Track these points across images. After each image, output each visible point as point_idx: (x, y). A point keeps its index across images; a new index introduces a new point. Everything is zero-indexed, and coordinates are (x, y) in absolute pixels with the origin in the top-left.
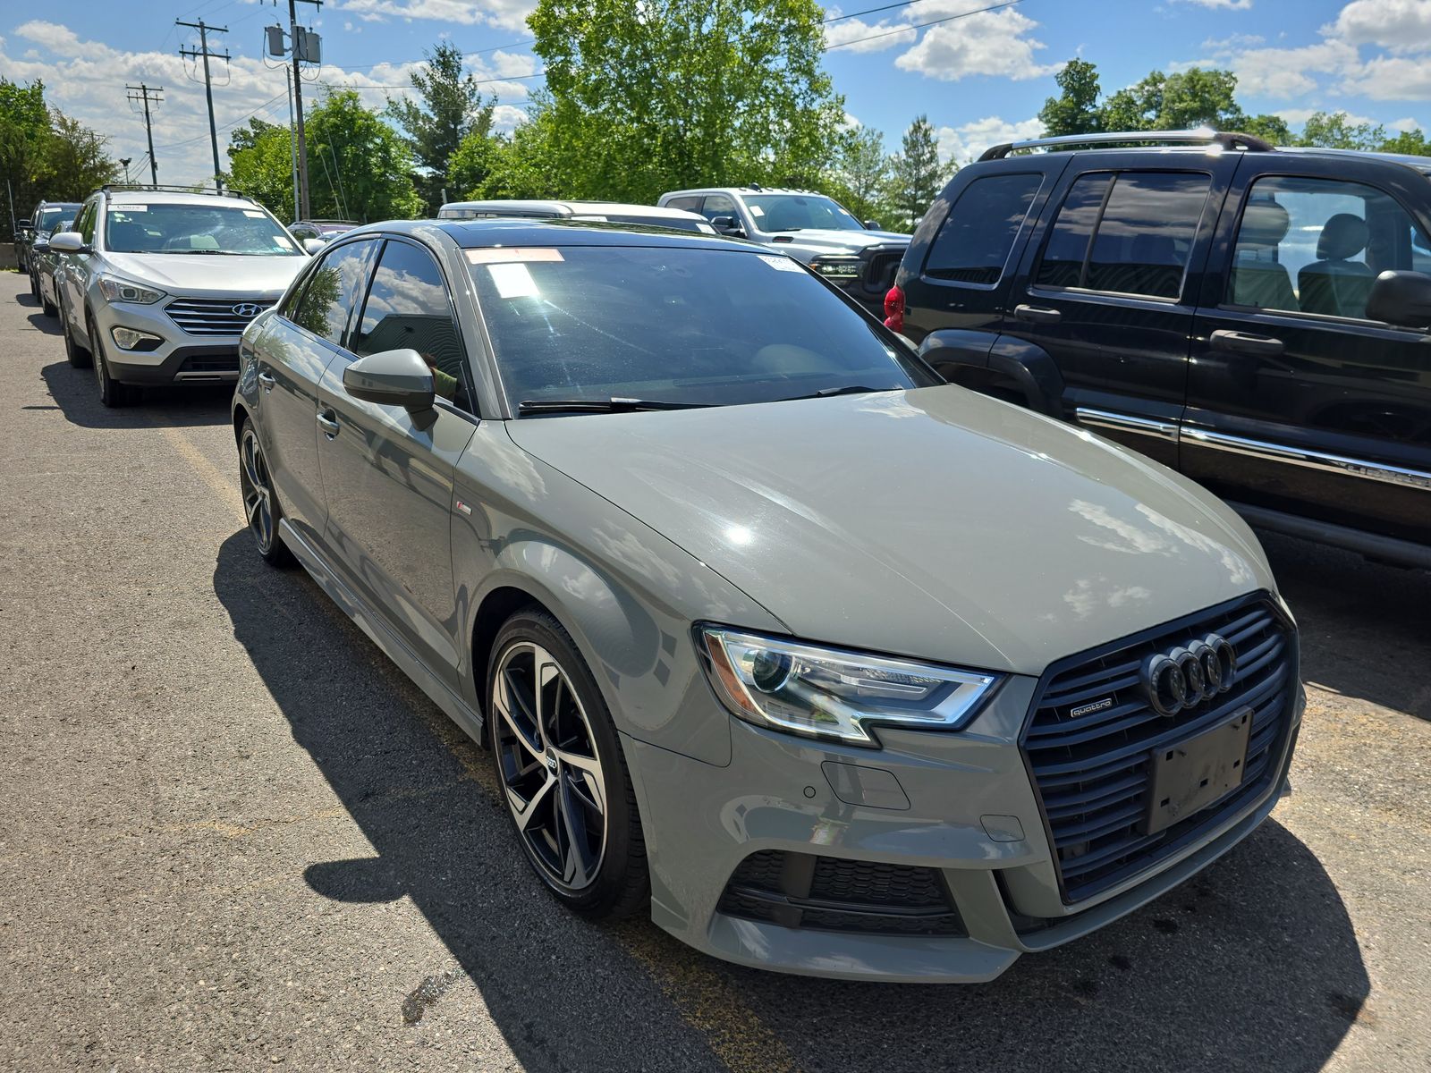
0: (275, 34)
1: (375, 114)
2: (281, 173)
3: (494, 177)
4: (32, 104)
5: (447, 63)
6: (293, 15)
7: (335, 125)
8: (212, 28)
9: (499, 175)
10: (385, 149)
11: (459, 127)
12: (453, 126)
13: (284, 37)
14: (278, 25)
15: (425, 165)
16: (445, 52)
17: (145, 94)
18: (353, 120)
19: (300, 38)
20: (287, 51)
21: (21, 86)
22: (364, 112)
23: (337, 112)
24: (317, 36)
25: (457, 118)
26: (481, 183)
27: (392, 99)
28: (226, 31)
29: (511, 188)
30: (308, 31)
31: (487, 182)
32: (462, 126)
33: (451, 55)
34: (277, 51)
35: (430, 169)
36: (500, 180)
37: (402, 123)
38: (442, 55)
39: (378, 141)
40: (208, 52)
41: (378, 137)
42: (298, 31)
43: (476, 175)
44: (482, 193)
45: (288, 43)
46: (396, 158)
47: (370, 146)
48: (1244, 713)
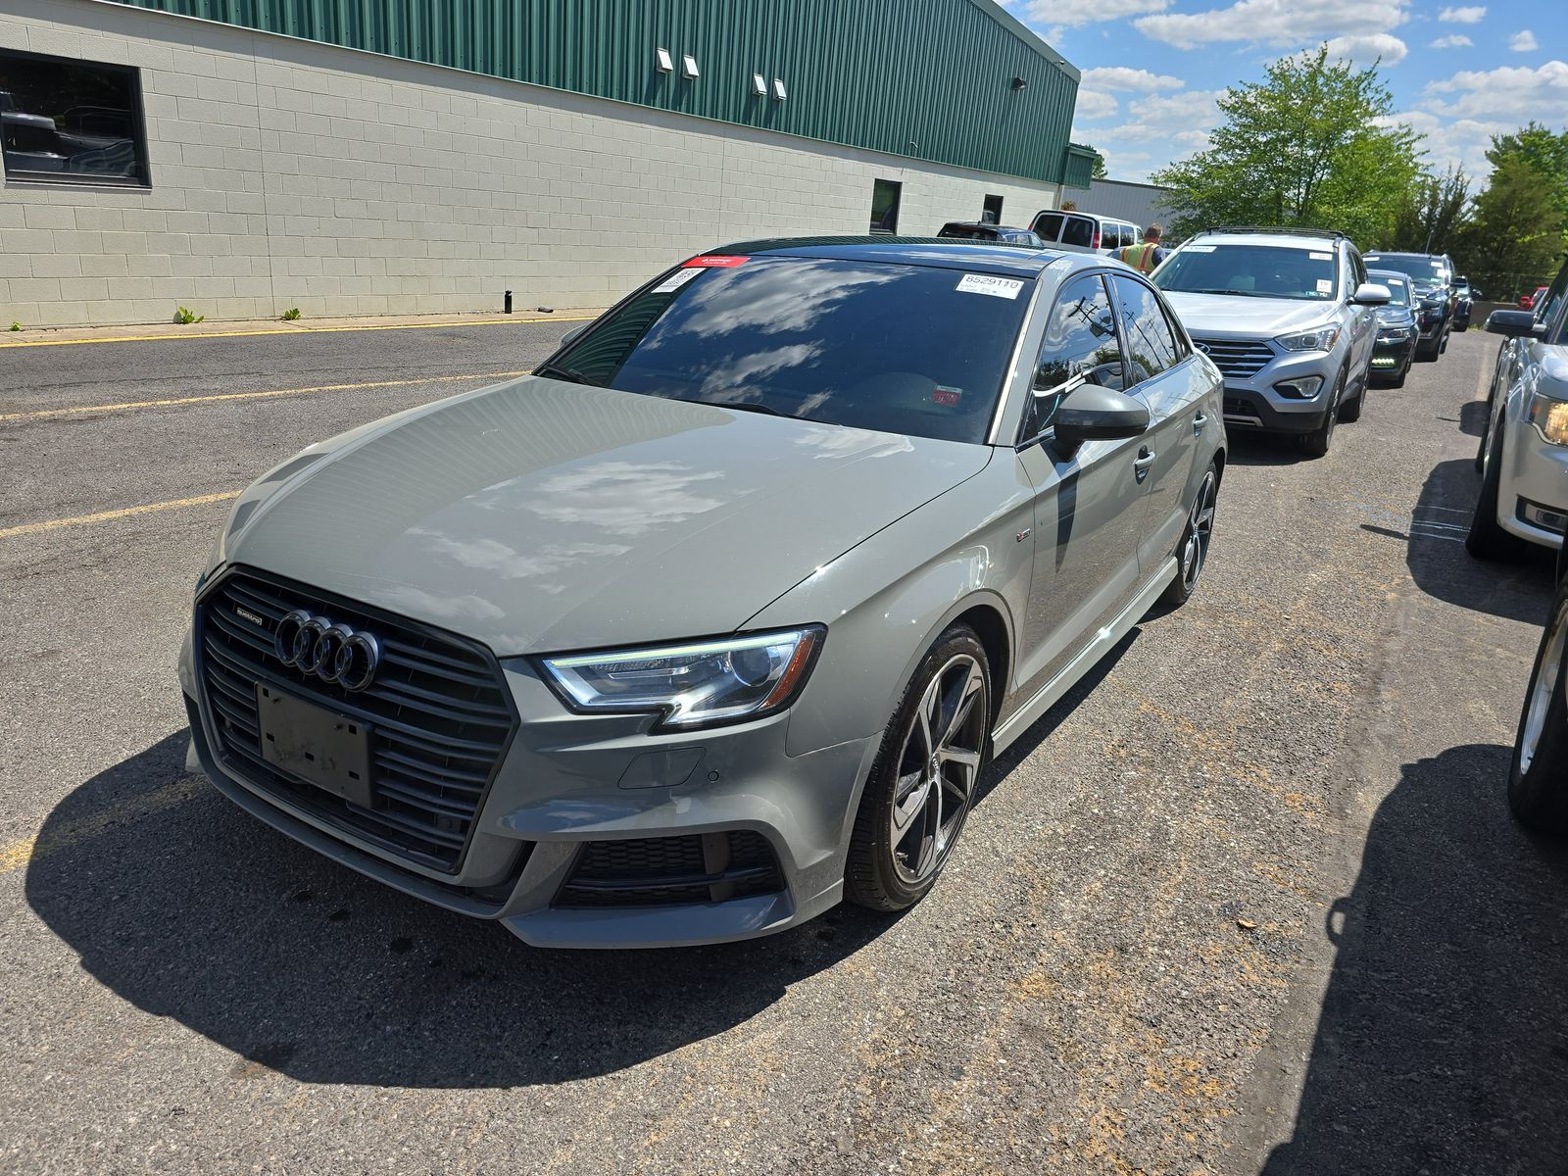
21: (1554, 133)
48: (354, 724)
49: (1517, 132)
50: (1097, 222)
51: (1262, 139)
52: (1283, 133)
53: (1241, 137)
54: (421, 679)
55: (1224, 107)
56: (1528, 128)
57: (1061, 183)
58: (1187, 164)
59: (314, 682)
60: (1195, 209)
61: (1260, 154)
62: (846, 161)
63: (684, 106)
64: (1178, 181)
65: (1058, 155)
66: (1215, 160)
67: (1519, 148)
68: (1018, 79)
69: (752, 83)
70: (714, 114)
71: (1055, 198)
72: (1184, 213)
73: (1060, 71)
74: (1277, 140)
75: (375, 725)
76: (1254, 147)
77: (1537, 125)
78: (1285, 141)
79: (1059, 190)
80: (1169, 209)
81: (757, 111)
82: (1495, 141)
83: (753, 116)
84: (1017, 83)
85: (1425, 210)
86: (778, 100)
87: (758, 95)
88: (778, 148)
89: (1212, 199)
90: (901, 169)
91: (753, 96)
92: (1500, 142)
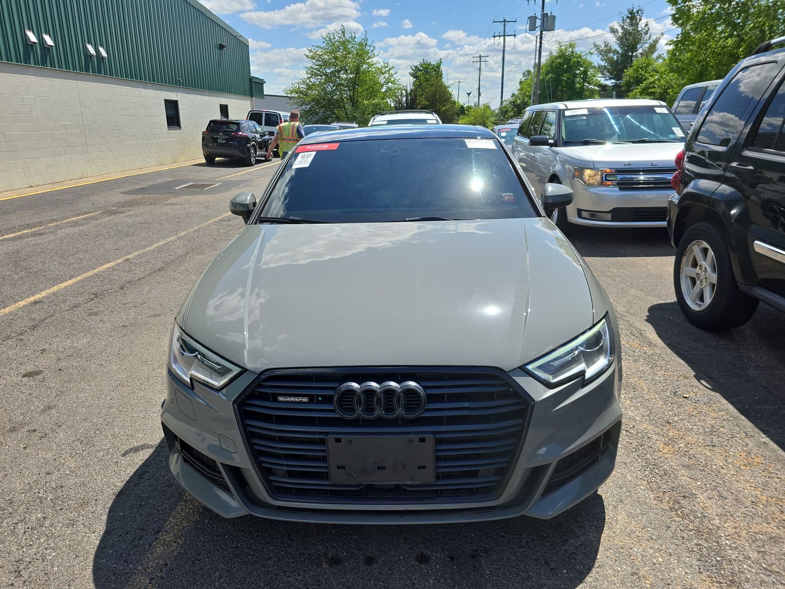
0: (532, 19)
1: (583, 54)
2: (529, 92)
3: (648, 81)
4: (436, 71)
5: (633, 17)
6: (543, 8)
7: (559, 63)
8: (509, 22)
9: (652, 80)
10: (585, 73)
11: (634, 54)
12: (631, 54)
13: (537, 20)
14: (535, 14)
15: (610, 79)
16: (633, 11)
17: (480, 59)
18: (570, 60)
19: (545, 19)
20: (537, 27)
21: (433, 63)
22: (576, 54)
23: (562, 55)
24: (554, 16)
25: (634, 48)
26: (639, 86)
27: (596, 44)
28: (516, 21)
29: (658, 87)
30: (549, 14)
31: (643, 85)
32: (636, 53)
33: (638, 12)
34: (533, 28)
35: (613, 81)
36: (651, 83)
37: (600, 56)
38: (631, 13)
39: (582, 69)
40: (506, 34)
41: (582, 67)
42: (545, 15)
43: (638, 81)
44: (639, 92)
45: (538, 23)
46: (591, 77)
47: (578, 72)
48: (422, 436)
49: (419, 63)
50: (279, 114)
51: (329, 71)
52: (337, 68)
53: (319, 71)
54: (452, 398)
55: (307, 57)
56: (422, 62)
57: (252, 96)
58: (298, 83)
59: (380, 422)
60: (307, 105)
61: (329, 78)
62: (147, 91)
63: (48, 64)
64: (297, 92)
65: (247, 83)
66: (310, 82)
67: (421, 71)
68: (221, 44)
69: (86, 50)
70: (67, 67)
71: (251, 104)
72: (303, 107)
73: (239, 40)
74: (335, 71)
75: (434, 433)
76: (326, 75)
77: (425, 60)
78: (339, 71)
79: (252, 100)
80: (296, 106)
81: (92, 66)
82: (411, 68)
83: (90, 67)
84: (221, 47)
85: (404, 99)
86: (103, 58)
87: (91, 56)
88: (108, 85)
89: (313, 100)
90: (176, 93)
91: (88, 56)
92: (413, 68)
